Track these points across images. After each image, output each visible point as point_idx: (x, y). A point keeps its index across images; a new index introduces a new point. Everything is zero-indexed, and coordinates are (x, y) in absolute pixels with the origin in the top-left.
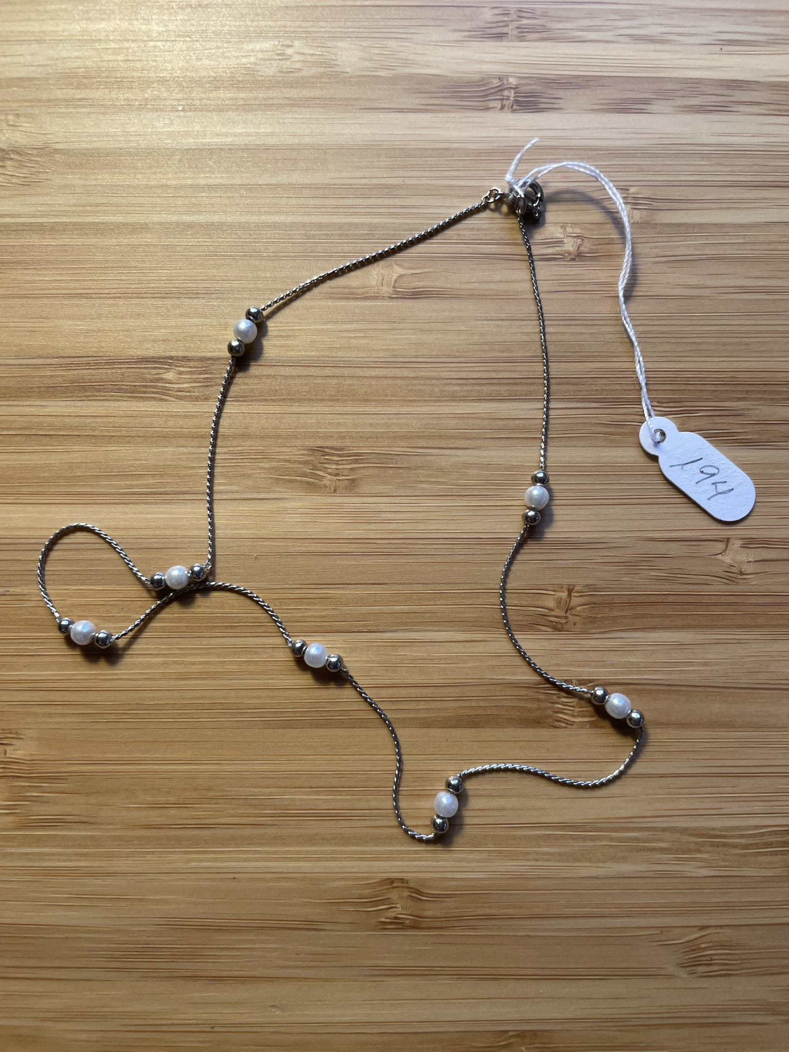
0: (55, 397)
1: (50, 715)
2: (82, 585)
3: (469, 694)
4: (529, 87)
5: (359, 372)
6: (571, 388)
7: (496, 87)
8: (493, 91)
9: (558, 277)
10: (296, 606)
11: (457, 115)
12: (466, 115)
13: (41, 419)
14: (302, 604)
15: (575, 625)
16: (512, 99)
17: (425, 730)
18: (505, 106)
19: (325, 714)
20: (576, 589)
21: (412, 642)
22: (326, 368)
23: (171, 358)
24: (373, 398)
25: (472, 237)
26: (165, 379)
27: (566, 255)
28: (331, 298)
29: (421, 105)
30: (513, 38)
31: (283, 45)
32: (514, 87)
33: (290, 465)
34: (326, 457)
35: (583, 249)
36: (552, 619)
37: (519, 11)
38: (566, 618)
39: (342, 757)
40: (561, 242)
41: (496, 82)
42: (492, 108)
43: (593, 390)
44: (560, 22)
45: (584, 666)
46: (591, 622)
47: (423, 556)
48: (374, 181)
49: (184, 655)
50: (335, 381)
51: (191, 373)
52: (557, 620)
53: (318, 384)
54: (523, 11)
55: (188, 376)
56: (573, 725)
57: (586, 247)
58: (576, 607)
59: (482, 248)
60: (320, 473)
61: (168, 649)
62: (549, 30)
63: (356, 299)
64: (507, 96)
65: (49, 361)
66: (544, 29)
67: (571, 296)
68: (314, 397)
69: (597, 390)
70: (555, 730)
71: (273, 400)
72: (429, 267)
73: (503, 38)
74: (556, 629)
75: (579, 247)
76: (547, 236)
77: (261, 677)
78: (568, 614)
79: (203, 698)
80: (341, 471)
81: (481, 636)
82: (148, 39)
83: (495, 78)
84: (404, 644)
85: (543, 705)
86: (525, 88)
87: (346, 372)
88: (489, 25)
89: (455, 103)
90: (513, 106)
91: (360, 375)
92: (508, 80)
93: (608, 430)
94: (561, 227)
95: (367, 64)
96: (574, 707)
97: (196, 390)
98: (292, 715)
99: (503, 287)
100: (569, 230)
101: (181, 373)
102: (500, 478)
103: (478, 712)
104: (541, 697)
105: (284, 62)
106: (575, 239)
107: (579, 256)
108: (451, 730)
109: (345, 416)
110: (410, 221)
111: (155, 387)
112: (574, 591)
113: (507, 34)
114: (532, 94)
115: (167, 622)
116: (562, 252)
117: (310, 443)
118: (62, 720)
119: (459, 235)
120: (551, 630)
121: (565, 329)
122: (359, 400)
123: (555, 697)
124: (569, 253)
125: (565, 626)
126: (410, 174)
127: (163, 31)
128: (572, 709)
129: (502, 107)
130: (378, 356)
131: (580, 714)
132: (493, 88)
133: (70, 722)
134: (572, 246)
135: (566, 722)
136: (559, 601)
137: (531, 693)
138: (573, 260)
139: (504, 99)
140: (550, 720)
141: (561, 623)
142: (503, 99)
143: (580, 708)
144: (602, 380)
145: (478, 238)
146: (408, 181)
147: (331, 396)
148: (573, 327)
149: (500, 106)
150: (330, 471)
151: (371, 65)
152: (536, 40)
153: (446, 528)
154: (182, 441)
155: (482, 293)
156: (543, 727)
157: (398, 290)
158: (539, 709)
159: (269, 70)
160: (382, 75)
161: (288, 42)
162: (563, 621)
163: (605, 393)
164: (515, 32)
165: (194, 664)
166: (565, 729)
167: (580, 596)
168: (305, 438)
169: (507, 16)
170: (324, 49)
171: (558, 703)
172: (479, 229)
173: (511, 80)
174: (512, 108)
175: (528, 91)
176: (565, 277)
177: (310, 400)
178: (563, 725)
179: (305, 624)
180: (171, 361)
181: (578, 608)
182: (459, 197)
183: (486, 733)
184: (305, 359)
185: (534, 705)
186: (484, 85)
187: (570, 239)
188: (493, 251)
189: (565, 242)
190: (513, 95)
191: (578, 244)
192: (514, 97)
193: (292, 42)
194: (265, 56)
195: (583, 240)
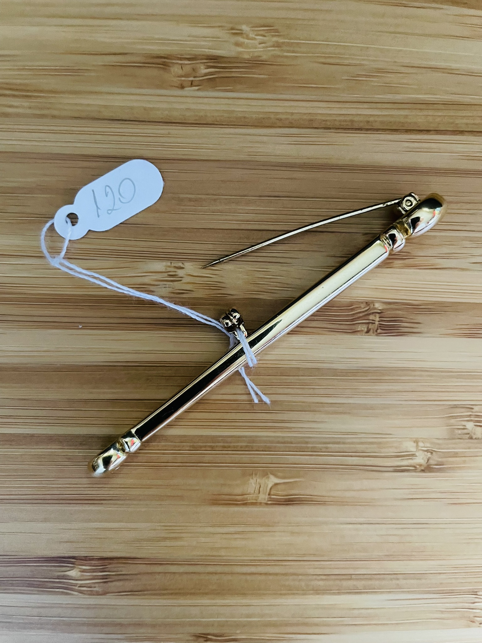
4: (392, 312)
7: (363, 312)
8: (361, 315)
16: (377, 323)
18: (370, 329)
23: (73, 558)
24: (248, 592)
25: (338, 450)
26: (69, 576)
27: (418, 466)
31: (175, 267)
32: (379, 311)
35: (431, 462)
40: (413, 455)
41: (364, 308)
42: (358, 331)
50: (216, 577)
51: (92, 571)
55: (89, 574)
57: (434, 460)
62: (413, 257)
63: (237, 505)
64: (373, 320)
68: (198, 591)
71: (164, 594)
72: (300, 477)
75: (428, 460)
76: (401, 450)
83: (362, 303)
86: (389, 312)
87: (226, 569)
90: (378, 329)
91: (238, 571)
92: (374, 305)
93: (443, 615)
94: (414, 442)
95: (251, 287)
97: (97, 585)
100: (421, 444)
101: (84, 571)
105: (175, 284)
106: (426, 453)
107: (428, 469)
109: (225, 608)
111: (61, 583)
114: (394, 319)
116: (414, 465)
117: (196, 630)
119: (327, 448)
122: (237, 593)
124: (421, 465)
126: (286, 391)
129: (368, 332)
130: (254, 555)
132: (360, 312)
134: (423, 459)
138: (423, 471)
139: (370, 323)
142: (368, 323)
146: (284, 398)
147: (213, 590)
149: (366, 329)
151: (254, 288)
152: (401, 267)
154: (85, 628)
155: (344, 500)
157: (273, 497)
160: (264, 298)
161: (180, 264)
168: (190, 627)
172: (344, 443)
173: (377, 305)
174: (376, 331)
175: (391, 316)
180: (74, 560)
186: (352, 310)
187: (421, 452)
189: (417, 455)
190: (378, 319)
191: (428, 457)
192: (379, 321)
193: (182, 263)
194: (159, 277)
195: (432, 453)
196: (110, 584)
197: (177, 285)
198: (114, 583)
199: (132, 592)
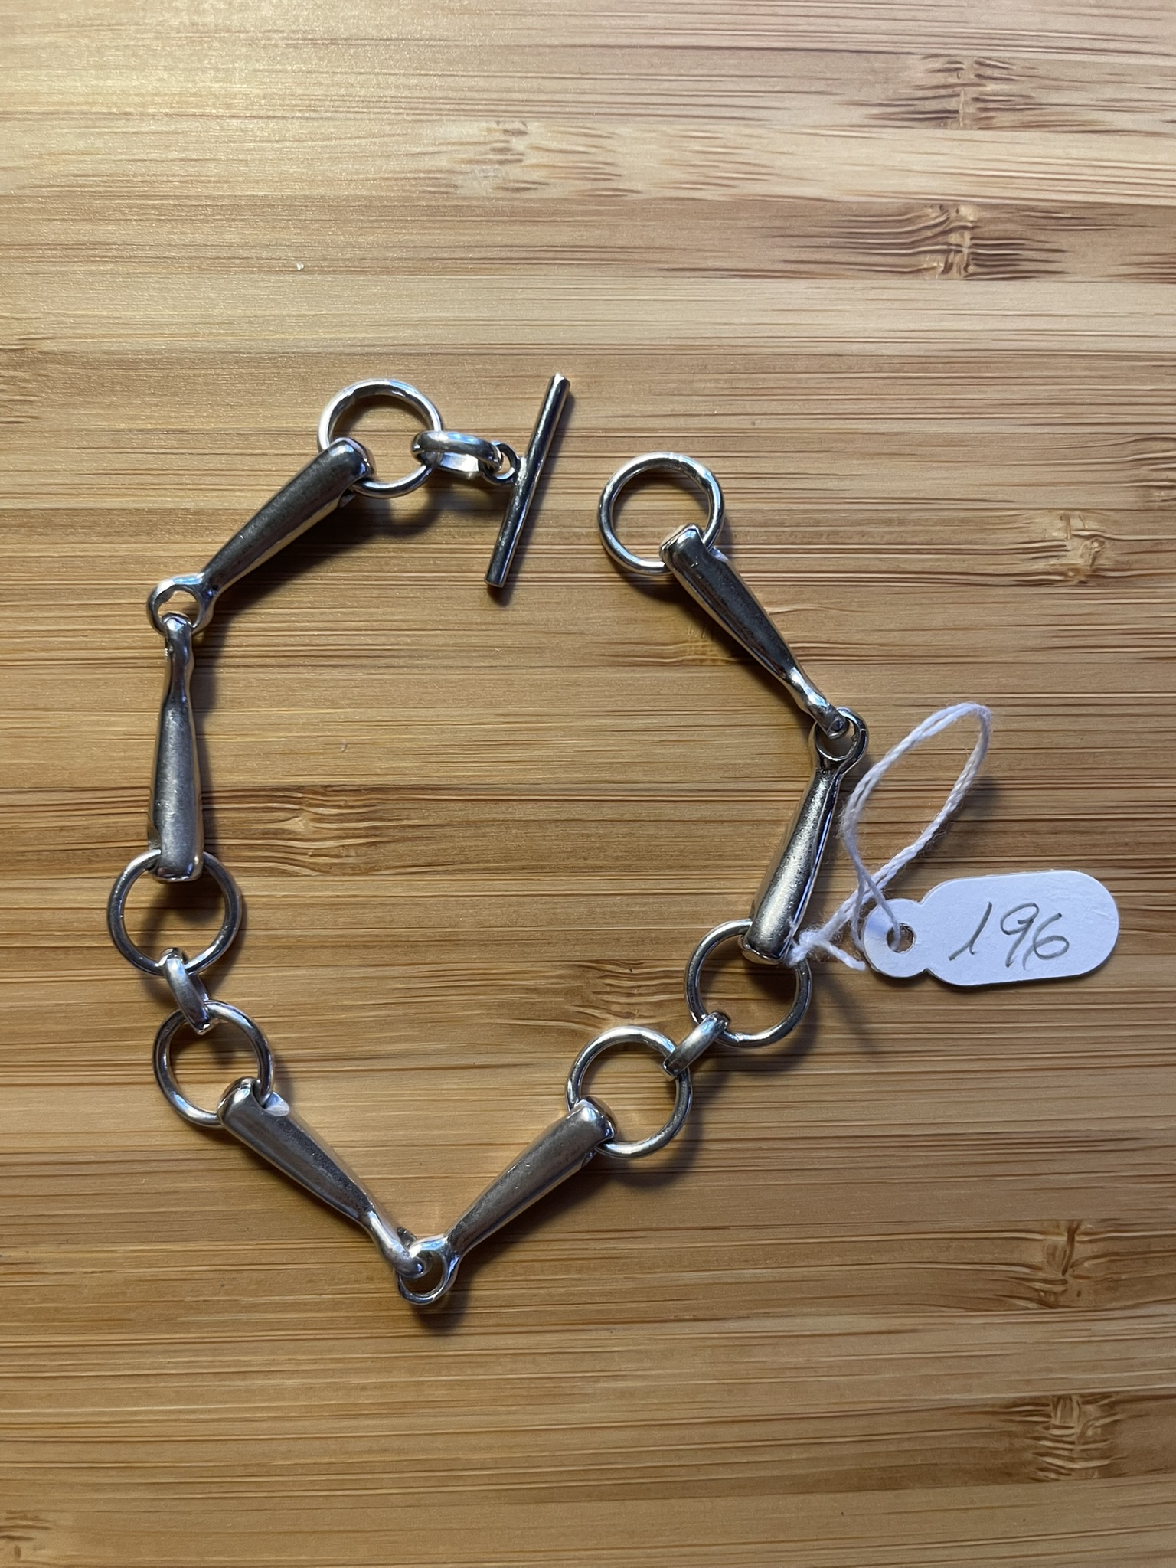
0: (71, 871)
1: (96, 1487)
2: (142, 1242)
3: (882, 1431)
4: (1001, 227)
5: (670, 812)
6: (1079, 839)
7: (934, 227)
8: (929, 233)
9: (1055, 620)
10: (556, 1274)
11: (859, 284)
12: (876, 284)
13: (47, 916)
14: (568, 1271)
15: (1079, 1294)
16: (966, 251)
17: (801, 1497)
18: (952, 265)
19: (615, 1476)
20: (1083, 1228)
21: (777, 1339)
22: (605, 804)
23: (299, 788)
24: (695, 863)
25: (887, 538)
26: (290, 832)
27: (1071, 574)
28: (613, 665)
29: (786, 261)
30: (968, 122)
31: (506, 131)
32: (970, 225)
33: (535, 998)
34: (608, 981)
35: (1102, 562)
36: (1038, 1286)
37: (981, 64)
38: (1064, 1282)
39: (649, 1551)
40: (1061, 548)
41: (934, 216)
42: (928, 269)
43: (1117, 844)
44: (1058, 88)
45: (1093, 1369)
46: (1109, 1289)
47: (799, 1173)
48: (695, 423)
49: (345, 1372)
50: (622, 829)
51: (341, 818)
52: (1047, 1287)
53: (589, 836)
54: (989, 65)
55: (334, 826)
56: (1070, 1475)
57: (1107, 558)
58: (1082, 1263)
59: (910, 559)
60: (596, 1013)
61: (315, 1362)
62: (1039, 106)
63: (663, 665)
64: (957, 245)
65: (54, 798)
66: (1029, 104)
67: (1079, 656)
68: (582, 863)
69: (1126, 844)
70: (1038, 1485)
71: (506, 870)
72: (804, 601)
73: (950, 121)
74: (1043, 1303)
75: (1094, 559)
76: (1034, 536)
77: (491, 1409)
78: (1067, 1274)
79: (384, 1451)
80: (637, 1007)
81: (908, 1322)
82: (228, 113)
83: (932, 206)
84: (760, 1341)
85: (1018, 1443)
86: (992, 227)
87: (642, 811)
88: (920, 94)
89: (853, 259)
90: (967, 265)
91: (673, 817)
92: (958, 211)
93: (1148, 922)
94: (1061, 519)
95: (678, 174)
96: (1072, 1443)
97: (353, 853)
98: (553, 1478)
99: (945, 638)
100: (1076, 523)
101: (321, 819)
102: (943, 1018)
103: (901, 1462)
104: (1013, 1428)
105: (507, 168)
106: (1088, 542)
107: (1094, 577)
108: (850, 1495)
109: (644, 900)
110: (766, 507)
111: (270, 848)
112: (1079, 1232)
113: (957, 112)
114: (1006, 242)
115: (310, 1311)
116: (1063, 569)
117: (576, 953)
118: (118, 1496)
119: (863, 534)
120: (1035, 1305)
121: (1066, 724)
122: (671, 867)
123: (1039, 1428)
124: (1076, 570)
125: (1062, 1300)
126: (766, 407)
127: (257, 96)
128: (1070, 1446)
130: (706, 778)
131: (1084, 1455)
132: (927, 228)
133: (135, 1500)
134: (1081, 556)
135: (1058, 1470)
136: (1051, 1253)
137: (997, 1423)
138: (1082, 584)
139: (950, 251)
140: (1031, 1468)
141: (1055, 1294)
142: (947, 252)
143: (1084, 1444)
144: (1138, 823)
145: (899, 540)
146: (762, 423)
147: (617, 859)
148: (1082, 719)
149: (942, 265)
150: (615, 1008)
151: (683, 176)
152: (1014, 127)
153: (841, 1117)
154: (326, 955)
155: (907, 651)
156: (1018, 1482)
158: (1010, 1451)
159: (479, 185)
160: (709, 198)
161: (517, 125)
162: (1059, 1288)
163: (1141, 849)
164: (972, 109)
165: (364, 1388)
166: (1056, 1483)
167: (1091, 1241)
168: (565, 944)
169: (955, 74)
170: (589, 141)
171: (1045, 1438)
172: (902, 523)
173: (964, 211)
174: (966, 269)
175: (997, 234)
176: (1067, 620)
177: (572, 869)
178: (1053, 1476)
179: (574, 1308)
180: (300, 795)
181: (1086, 1264)
182: (863, 455)
183: (916, 1498)
184: (563, 786)
185: (1003, 1444)
186: (909, 221)
187: (1077, 542)
188: (927, 566)
189: (1069, 548)
190: (967, 242)
191: (1093, 551)
192: (970, 247)
193: (524, 124)
194: (470, 153)
195: (1102, 543)
196: (382, 849)
197: (514, 172)
198: (391, 847)
199: (433, 867)
